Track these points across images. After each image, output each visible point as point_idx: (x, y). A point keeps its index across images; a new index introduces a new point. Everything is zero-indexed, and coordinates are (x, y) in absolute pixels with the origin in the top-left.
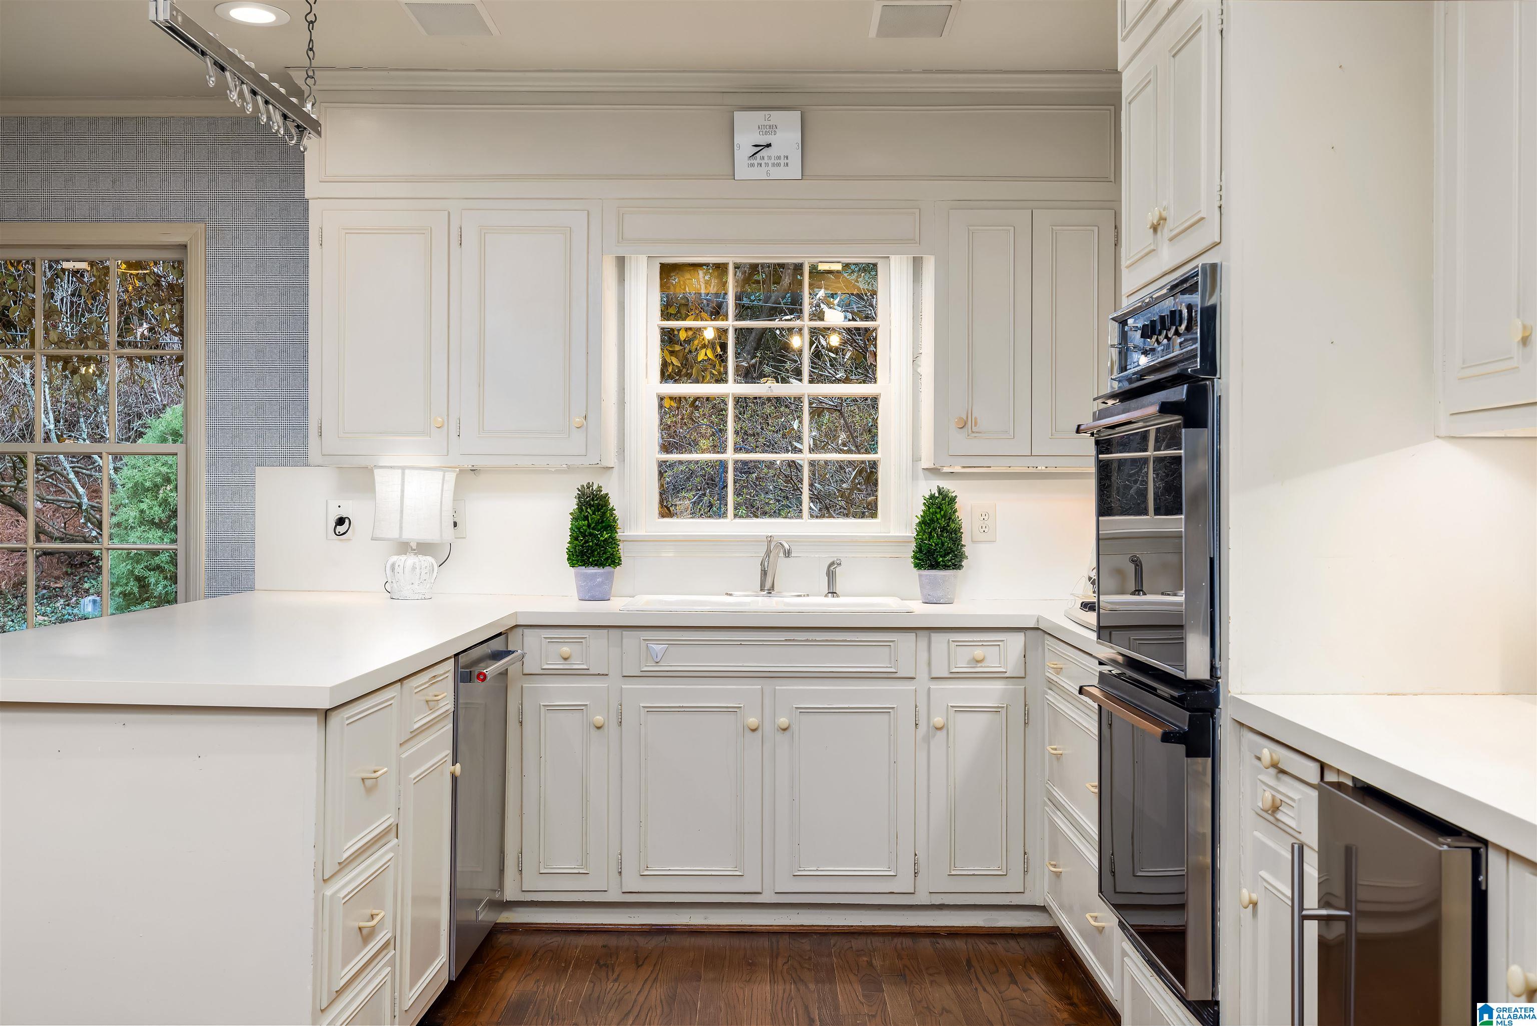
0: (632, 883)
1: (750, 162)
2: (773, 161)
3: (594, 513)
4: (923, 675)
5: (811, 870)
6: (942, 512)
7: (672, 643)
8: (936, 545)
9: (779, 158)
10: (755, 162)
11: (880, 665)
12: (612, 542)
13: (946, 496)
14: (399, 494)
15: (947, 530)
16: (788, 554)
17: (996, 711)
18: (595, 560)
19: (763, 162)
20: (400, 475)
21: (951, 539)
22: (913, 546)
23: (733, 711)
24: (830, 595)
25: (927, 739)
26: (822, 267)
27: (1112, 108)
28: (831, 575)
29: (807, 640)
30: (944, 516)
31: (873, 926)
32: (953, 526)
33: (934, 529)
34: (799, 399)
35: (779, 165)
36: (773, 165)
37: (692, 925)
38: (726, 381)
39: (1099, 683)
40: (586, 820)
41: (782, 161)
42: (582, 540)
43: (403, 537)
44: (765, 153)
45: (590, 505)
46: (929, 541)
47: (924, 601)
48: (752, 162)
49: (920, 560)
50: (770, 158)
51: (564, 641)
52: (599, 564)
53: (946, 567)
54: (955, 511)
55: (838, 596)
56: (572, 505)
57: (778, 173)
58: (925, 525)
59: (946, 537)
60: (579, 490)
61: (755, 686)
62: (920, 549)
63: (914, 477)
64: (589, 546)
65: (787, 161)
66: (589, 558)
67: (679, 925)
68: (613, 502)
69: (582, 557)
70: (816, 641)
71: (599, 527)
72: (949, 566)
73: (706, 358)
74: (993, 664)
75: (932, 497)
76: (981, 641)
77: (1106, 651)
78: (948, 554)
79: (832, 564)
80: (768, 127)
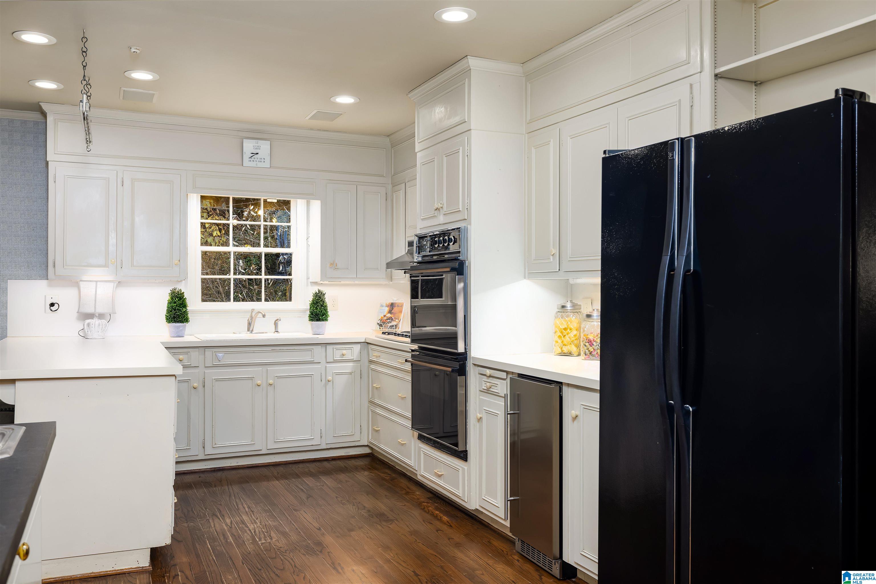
0: (209, 450)
1: (249, 160)
2: (259, 160)
3: (179, 301)
4: (323, 361)
5: (282, 439)
6: (321, 299)
7: (226, 353)
8: (319, 312)
9: (261, 159)
10: (252, 160)
11: (308, 358)
12: (186, 313)
13: (322, 293)
14: (94, 293)
15: (323, 306)
16: (264, 316)
17: (351, 374)
18: (180, 320)
19: (255, 160)
20: (95, 285)
21: (324, 309)
22: (308, 313)
23: (251, 379)
24: (276, 332)
25: (325, 385)
26: (268, 200)
27: (385, 150)
28: (276, 324)
29: (280, 350)
30: (321, 301)
31: (303, 459)
32: (325, 304)
33: (318, 306)
34: (261, 253)
35: (261, 162)
36: (259, 161)
37: (232, 466)
38: (228, 246)
39: (411, 357)
40: (190, 427)
41: (262, 160)
42: (174, 312)
43: (97, 312)
44: (256, 156)
45: (177, 297)
46: (316, 310)
47: (313, 334)
48: (250, 159)
49: (312, 318)
50: (257, 158)
51: (180, 353)
52: (181, 322)
53: (323, 320)
54: (325, 299)
55: (279, 333)
56: (168, 298)
57: (260, 165)
58: (314, 304)
59: (323, 309)
60: (171, 291)
61: (260, 369)
62: (312, 313)
63: (307, 285)
64: (177, 314)
65: (264, 160)
66: (177, 319)
67: (227, 467)
68: (186, 296)
69: (174, 319)
70: (283, 350)
71: (181, 306)
72: (324, 320)
73: (217, 235)
74: (349, 357)
75: (316, 293)
76: (345, 348)
77: (415, 347)
78: (324, 315)
79: (278, 320)
80: (257, 146)
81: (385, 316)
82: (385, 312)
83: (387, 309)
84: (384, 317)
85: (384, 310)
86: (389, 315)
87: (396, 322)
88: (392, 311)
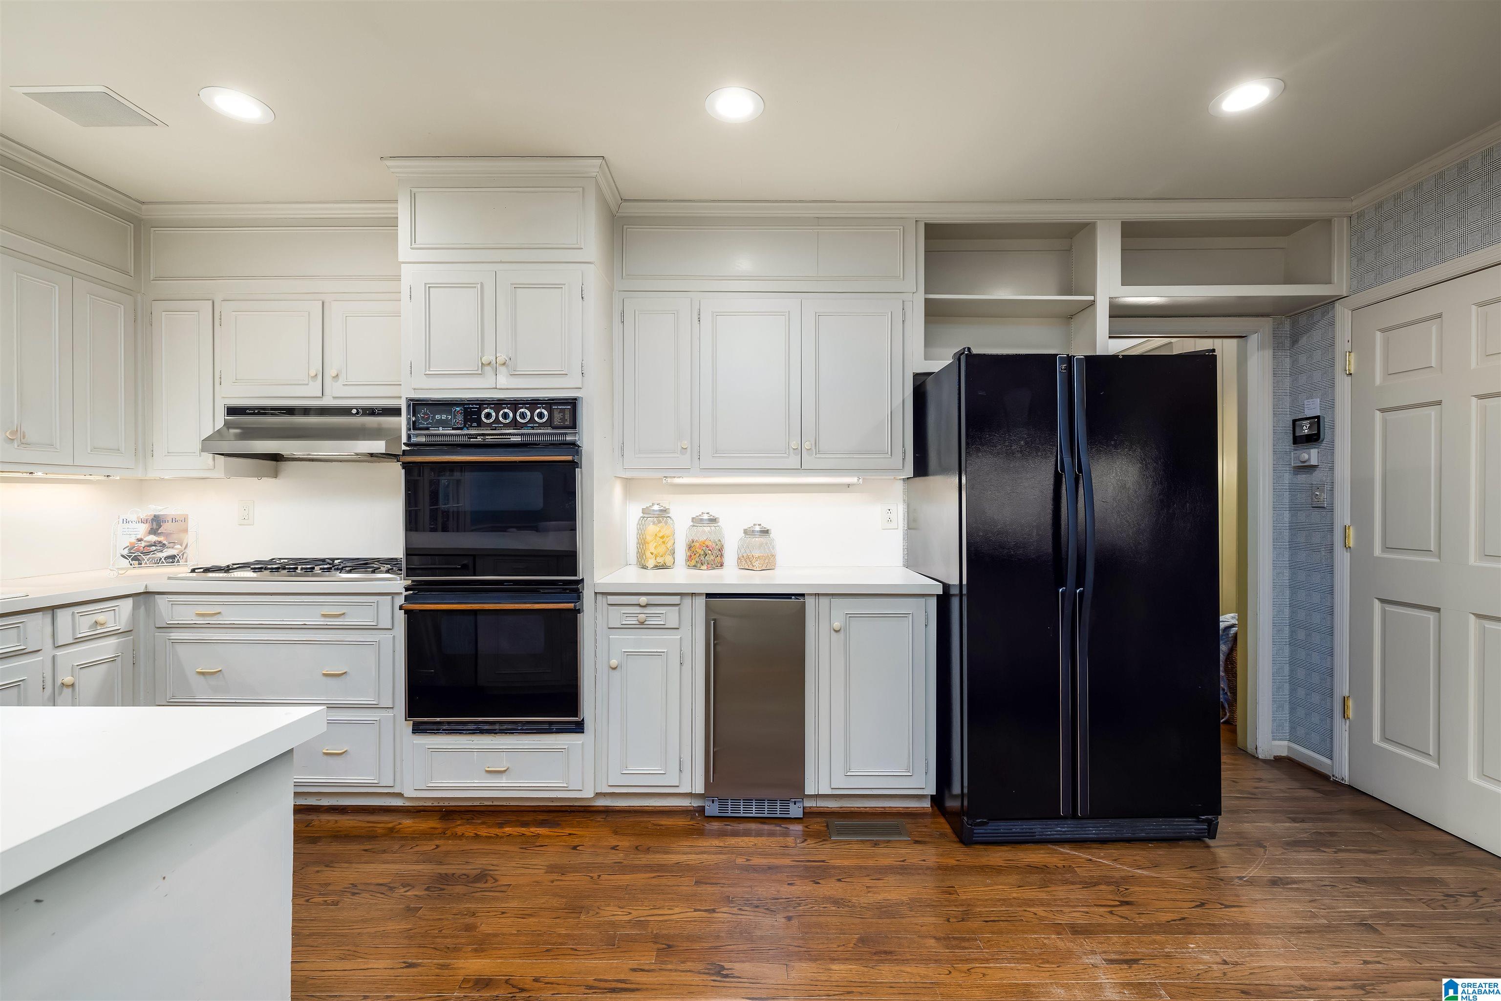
4: (48, 646)
11: (12, 646)
17: (113, 660)
74: (111, 626)
76: (101, 609)
81: (140, 540)
82: (139, 533)
83: (143, 529)
84: (139, 542)
85: (136, 530)
86: (153, 538)
87: (176, 549)
88: (158, 529)
